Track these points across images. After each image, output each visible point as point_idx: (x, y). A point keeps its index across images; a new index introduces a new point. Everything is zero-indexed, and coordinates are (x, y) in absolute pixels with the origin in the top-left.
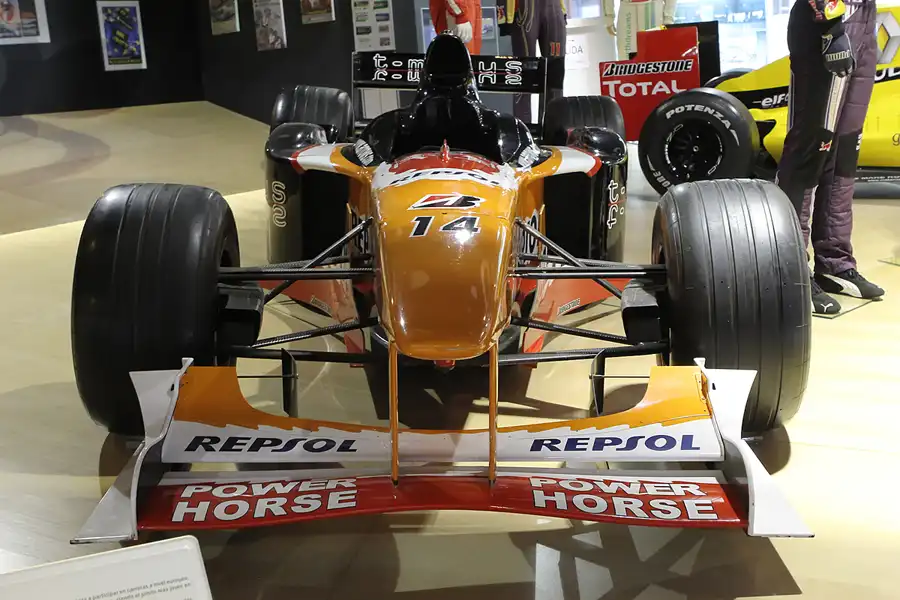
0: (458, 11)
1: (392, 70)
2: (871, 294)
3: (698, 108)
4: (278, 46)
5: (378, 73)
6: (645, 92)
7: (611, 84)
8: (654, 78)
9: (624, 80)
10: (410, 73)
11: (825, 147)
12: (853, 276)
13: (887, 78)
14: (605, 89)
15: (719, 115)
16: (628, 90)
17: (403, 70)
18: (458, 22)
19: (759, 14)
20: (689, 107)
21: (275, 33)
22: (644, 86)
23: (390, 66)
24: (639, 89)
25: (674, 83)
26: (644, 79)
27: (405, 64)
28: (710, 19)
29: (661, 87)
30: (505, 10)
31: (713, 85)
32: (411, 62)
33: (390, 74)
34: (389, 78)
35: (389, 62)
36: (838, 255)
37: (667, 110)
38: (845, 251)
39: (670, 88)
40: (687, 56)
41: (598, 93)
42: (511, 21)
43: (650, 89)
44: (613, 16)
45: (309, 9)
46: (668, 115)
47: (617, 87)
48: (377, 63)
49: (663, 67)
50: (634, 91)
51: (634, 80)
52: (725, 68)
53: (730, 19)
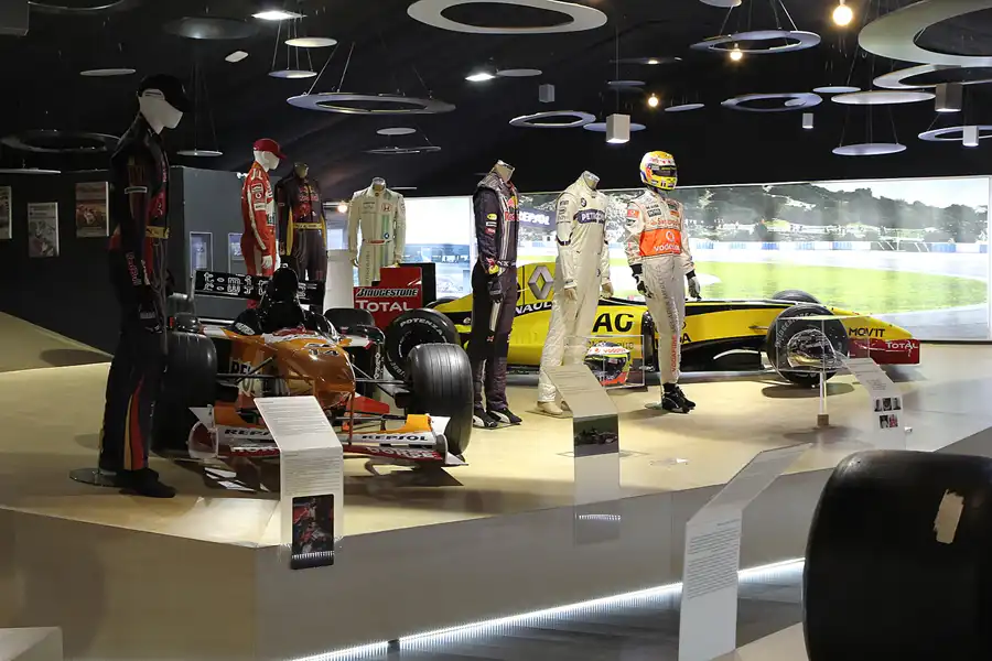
0: (264, 248)
1: (216, 284)
2: (515, 421)
3: (421, 321)
4: (50, 254)
5: (207, 285)
6: (385, 310)
7: (362, 302)
8: (392, 300)
9: (371, 300)
10: (229, 287)
11: (491, 339)
12: (507, 412)
13: (543, 309)
14: (357, 305)
15: (435, 326)
16: (373, 307)
17: (225, 284)
18: (263, 255)
19: (466, 257)
20: (416, 320)
21: (47, 242)
22: (385, 304)
23: (216, 281)
24: (381, 307)
25: (405, 304)
26: (385, 300)
27: (226, 280)
28: (429, 261)
29: (396, 306)
30: (286, 245)
31: (432, 307)
32: (230, 279)
33: (215, 286)
34: (215, 289)
35: (215, 278)
36: (499, 400)
37: (401, 321)
38: (502, 398)
39: (402, 306)
40: (412, 287)
41: (353, 307)
42: (289, 253)
43: (388, 307)
44: (356, 252)
45: (84, 224)
46: (402, 325)
47: (365, 305)
48: (207, 279)
49: (397, 292)
50: (377, 307)
51: (377, 301)
52: (439, 296)
53: (444, 259)
